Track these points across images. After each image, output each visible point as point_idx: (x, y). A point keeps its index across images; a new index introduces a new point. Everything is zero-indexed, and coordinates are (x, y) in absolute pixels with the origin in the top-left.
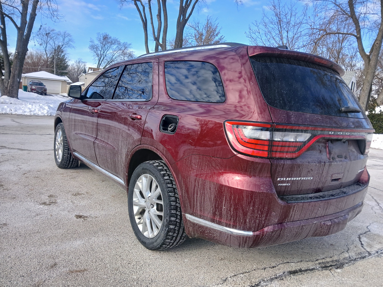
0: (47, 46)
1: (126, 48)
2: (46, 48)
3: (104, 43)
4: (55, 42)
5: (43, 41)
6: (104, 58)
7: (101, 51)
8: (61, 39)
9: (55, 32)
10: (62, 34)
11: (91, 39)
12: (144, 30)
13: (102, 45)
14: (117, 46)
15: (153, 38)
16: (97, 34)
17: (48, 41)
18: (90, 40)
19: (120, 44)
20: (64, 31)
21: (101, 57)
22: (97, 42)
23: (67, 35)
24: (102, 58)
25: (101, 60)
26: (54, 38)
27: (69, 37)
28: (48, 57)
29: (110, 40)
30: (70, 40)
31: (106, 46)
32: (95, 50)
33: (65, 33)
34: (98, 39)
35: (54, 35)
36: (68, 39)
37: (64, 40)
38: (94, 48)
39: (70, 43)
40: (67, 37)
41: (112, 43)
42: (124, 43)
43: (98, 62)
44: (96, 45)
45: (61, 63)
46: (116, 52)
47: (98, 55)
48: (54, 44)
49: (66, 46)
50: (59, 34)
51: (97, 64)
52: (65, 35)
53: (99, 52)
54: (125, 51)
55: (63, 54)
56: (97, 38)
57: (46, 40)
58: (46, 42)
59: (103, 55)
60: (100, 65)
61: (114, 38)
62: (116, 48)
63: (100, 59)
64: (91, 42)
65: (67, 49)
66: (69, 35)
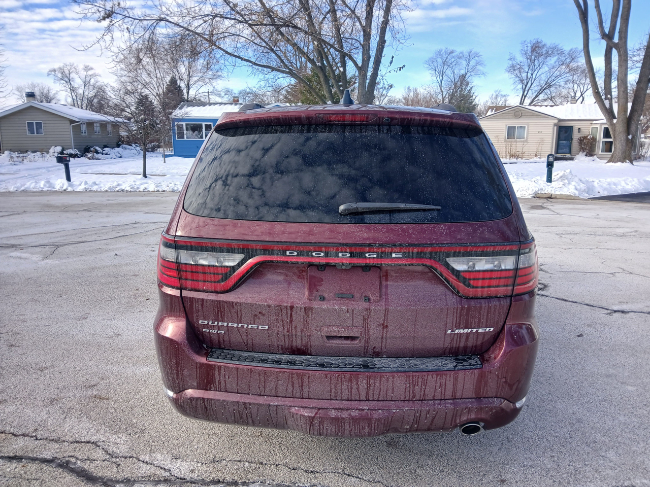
0: (442, 79)
1: (573, 59)
2: (441, 82)
3: (533, 57)
4: (455, 71)
5: (437, 72)
6: (532, 84)
7: (527, 73)
8: (464, 63)
9: (454, 54)
10: (466, 54)
11: (511, 54)
12: (582, 23)
13: (529, 62)
14: (558, 59)
15: (599, 36)
16: (522, 44)
17: (444, 71)
18: (510, 57)
19: (562, 53)
20: (469, 50)
21: (527, 83)
22: (520, 58)
23: (473, 56)
24: (529, 84)
25: (527, 88)
26: (454, 64)
27: (476, 58)
28: (444, 96)
29: (544, 51)
30: (477, 63)
31: (536, 62)
32: (517, 72)
33: (470, 52)
34: (523, 52)
35: (453, 60)
36: (475, 61)
37: (468, 65)
38: (515, 70)
39: (479, 67)
40: (473, 60)
41: (548, 55)
42: (571, 50)
43: (522, 93)
44: (519, 63)
45: (465, 103)
46: (556, 69)
47: (522, 81)
48: (453, 75)
49: (472, 74)
50: (461, 57)
51: (521, 95)
52: (470, 56)
53: (524, 75)
54: (571, 64)
55: (469, 88)
56: (521, 52)
57: (442, 70)
58: (441, 73)
59: (531, 79)
60: (525, 97)
61: (551, 45)
62: (555, 62)
63: (526, 86)
64: (511, 59)
65: (474, 78)
66: (477, 55)
